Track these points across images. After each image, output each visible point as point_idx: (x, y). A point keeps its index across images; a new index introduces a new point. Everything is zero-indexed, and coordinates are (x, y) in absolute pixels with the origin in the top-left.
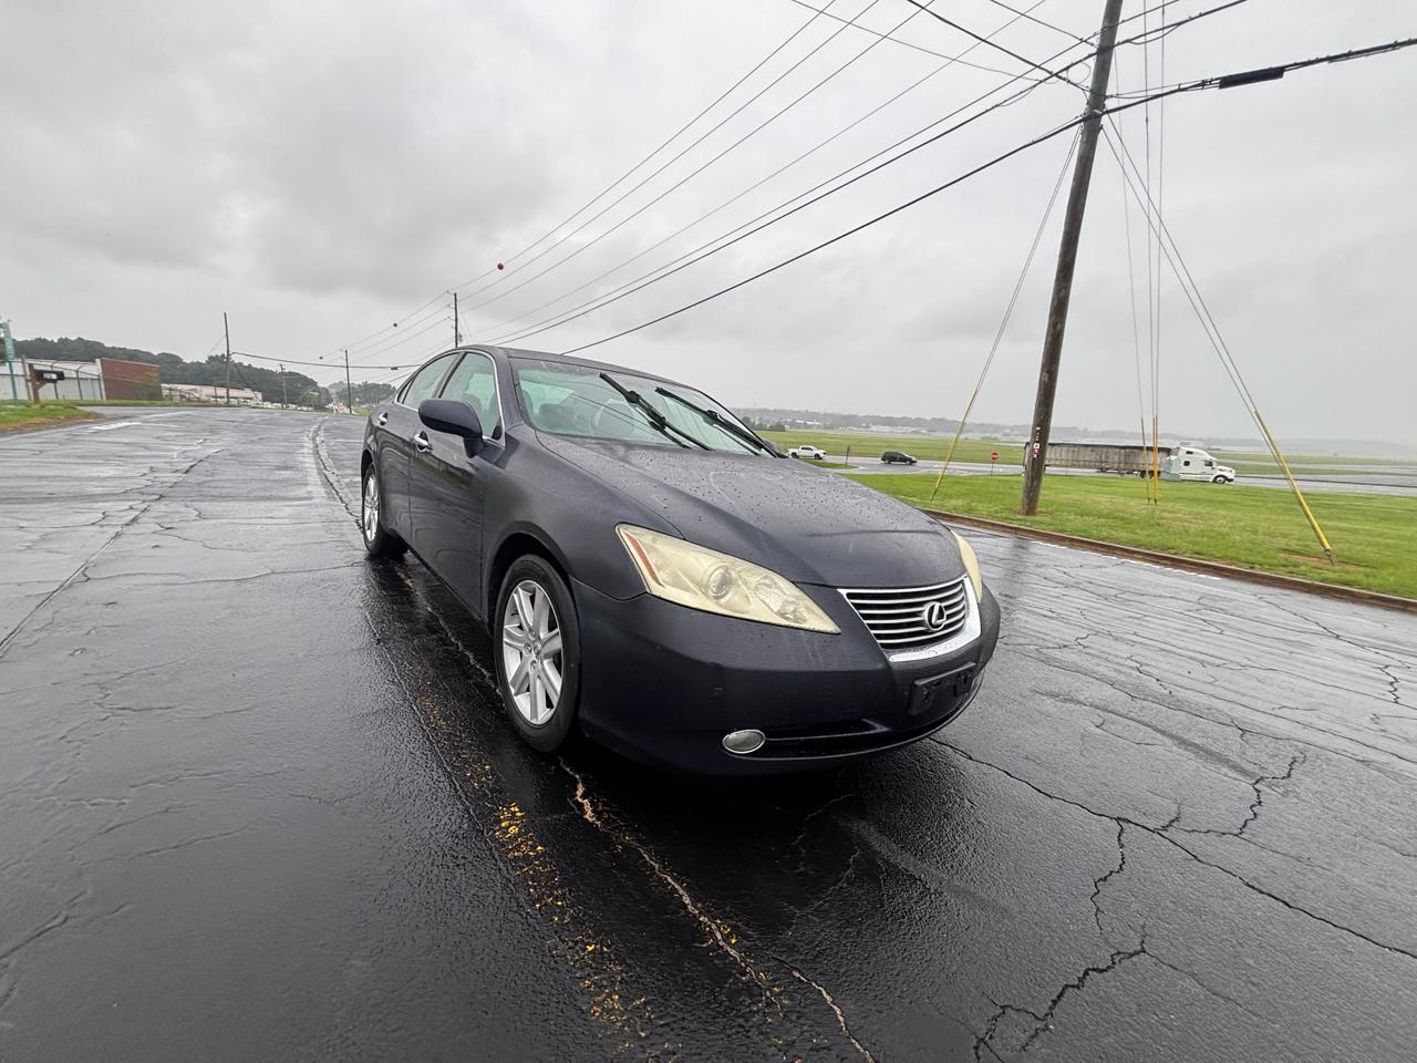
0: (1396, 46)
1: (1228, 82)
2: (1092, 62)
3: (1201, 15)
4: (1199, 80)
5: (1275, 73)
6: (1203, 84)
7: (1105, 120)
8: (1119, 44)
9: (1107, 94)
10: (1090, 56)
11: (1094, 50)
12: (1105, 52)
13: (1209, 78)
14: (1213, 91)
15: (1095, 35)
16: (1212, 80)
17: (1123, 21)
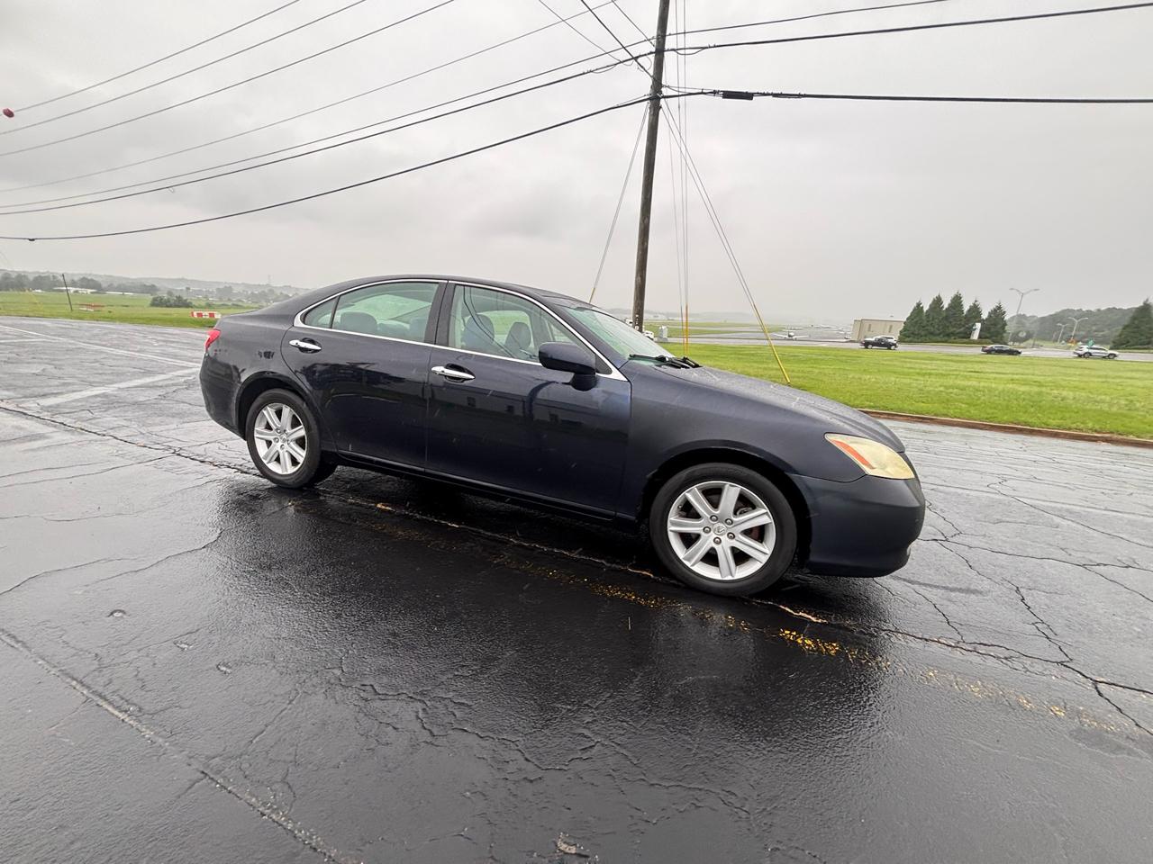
0: (800, 96)
1: (728, 95)
2: (652, 57)
3: (715, 46)
4: (712, 89)
5: (749, 96)
6: (715, 93)
7: (662, 102)
8: (668, 50)
9: (663, 83)
10: (651, 53)
11: (654, 50)
12: (660, 52)
13: (717, 89)
14: (719, 99)
15: (653, 38)
16: (719, 91)
17: (670, 35)
